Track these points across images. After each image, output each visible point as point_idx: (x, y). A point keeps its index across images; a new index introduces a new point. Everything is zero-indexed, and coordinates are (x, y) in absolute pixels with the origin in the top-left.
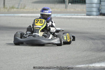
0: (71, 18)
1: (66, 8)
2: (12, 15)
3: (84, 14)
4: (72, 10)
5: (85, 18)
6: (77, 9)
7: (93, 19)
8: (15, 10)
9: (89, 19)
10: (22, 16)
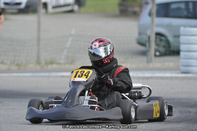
0: (151, 78)
1: (148, 62)
2: (47, 74)
3: (177, 72)
4: (158, 65)
5: (176, 78)
6: (167, 64)
7: (190, 78)
8: (55, 66)
9: (184, 78)
10: (63, 77)
